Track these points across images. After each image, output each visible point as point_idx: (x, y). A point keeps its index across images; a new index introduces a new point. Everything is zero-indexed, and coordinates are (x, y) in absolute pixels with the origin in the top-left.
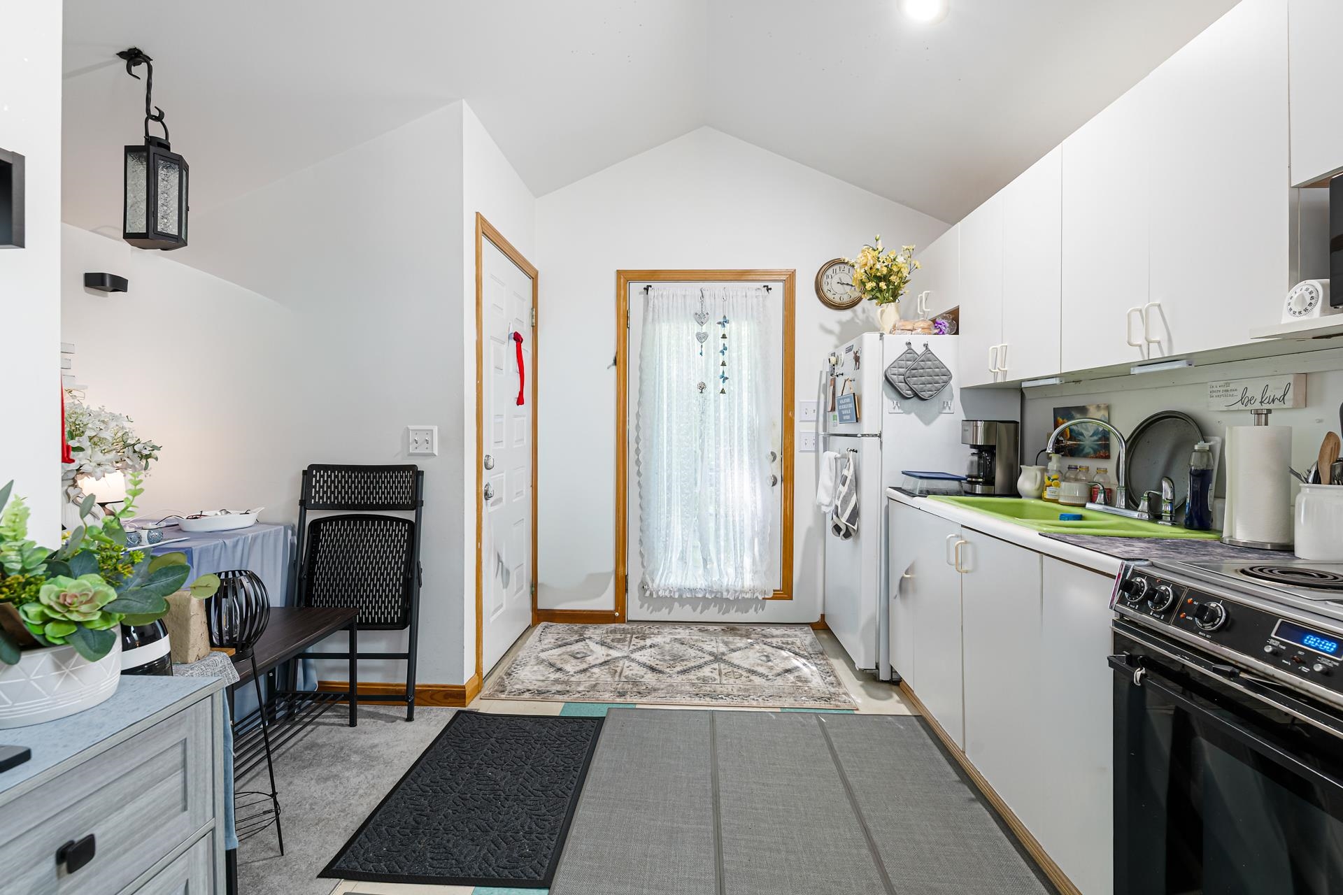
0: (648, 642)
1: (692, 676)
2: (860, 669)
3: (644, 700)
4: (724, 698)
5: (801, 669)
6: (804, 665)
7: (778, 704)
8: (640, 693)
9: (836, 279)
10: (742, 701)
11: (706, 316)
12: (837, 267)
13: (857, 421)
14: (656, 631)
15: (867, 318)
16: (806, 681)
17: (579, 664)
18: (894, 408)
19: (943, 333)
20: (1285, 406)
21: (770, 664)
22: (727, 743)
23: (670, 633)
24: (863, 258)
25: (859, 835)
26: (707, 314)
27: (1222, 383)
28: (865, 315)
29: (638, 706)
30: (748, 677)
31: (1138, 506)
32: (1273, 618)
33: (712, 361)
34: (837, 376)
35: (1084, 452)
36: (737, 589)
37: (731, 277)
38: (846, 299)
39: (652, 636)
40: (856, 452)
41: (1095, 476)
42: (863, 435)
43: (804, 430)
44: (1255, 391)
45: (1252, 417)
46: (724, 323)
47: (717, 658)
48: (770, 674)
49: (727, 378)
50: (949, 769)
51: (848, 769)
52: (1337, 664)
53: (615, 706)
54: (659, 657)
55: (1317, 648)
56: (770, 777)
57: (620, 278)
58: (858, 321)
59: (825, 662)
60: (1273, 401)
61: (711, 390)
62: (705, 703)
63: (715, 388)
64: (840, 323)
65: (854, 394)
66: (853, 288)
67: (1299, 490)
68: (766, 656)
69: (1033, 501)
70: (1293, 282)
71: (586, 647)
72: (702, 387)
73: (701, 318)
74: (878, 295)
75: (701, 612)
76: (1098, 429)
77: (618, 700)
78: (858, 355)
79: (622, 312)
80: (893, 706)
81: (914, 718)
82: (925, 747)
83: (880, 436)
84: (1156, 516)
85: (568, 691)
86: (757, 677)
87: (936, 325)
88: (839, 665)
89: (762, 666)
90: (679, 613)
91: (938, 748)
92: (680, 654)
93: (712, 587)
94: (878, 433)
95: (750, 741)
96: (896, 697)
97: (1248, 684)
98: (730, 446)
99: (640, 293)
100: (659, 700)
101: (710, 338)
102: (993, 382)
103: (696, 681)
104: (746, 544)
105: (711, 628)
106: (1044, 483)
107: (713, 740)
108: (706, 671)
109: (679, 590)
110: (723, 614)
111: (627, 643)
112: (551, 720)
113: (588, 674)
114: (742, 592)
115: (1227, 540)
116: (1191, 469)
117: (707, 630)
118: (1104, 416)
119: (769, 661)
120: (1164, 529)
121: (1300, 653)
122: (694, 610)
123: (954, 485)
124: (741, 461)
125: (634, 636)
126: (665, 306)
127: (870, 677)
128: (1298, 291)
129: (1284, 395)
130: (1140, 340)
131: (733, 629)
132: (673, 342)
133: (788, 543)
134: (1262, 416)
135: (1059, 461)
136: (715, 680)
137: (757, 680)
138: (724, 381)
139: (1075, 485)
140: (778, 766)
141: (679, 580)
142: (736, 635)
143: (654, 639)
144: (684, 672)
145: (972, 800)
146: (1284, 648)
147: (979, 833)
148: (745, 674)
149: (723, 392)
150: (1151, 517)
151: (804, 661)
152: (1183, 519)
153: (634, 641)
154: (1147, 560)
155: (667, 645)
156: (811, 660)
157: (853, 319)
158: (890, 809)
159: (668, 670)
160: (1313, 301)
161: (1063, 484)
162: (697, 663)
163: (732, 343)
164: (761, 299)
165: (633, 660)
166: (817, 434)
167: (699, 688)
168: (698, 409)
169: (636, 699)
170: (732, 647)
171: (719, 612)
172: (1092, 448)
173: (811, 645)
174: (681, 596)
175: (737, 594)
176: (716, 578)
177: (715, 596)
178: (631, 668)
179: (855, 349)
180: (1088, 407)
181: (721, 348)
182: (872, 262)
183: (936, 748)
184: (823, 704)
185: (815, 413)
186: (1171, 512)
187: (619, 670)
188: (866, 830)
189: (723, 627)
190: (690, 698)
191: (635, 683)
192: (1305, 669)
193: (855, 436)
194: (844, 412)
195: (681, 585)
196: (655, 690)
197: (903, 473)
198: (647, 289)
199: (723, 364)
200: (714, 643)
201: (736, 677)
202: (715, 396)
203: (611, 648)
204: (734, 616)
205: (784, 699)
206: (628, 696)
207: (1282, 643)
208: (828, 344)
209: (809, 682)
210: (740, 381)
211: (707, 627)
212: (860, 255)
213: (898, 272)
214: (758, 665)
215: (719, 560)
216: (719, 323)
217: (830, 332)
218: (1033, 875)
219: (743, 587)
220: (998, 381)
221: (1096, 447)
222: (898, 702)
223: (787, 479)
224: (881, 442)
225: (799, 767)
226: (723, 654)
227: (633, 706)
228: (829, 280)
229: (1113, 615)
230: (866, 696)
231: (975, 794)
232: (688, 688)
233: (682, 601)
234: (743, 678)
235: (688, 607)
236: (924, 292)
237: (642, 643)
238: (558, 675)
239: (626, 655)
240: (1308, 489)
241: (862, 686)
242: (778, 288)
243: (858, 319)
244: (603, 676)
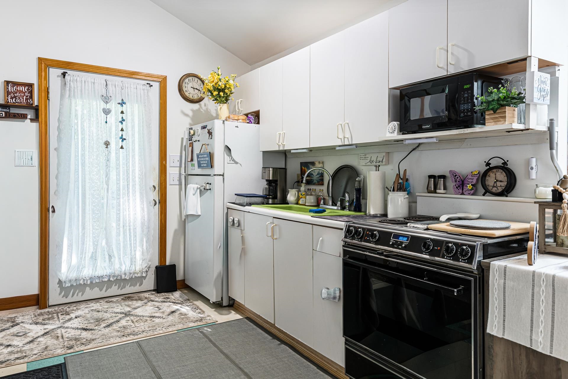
0: (73, 316)
1: (115, 327)
2: (213, 302)
3: (88, 347)
4: (142, 333)
5: (180, 310)
6: (181, 307)
7: (174, 329)
8: (83, 344)
9: (190, 85)
10: (153, 332)
11: (110, 98)
12: (191, 78)
13: (211, 167)
14: (75, 308)
15: (207, 109)
16: (186, 315)
17: (23, 339)
18: (230, 161)
19: (251, 123)
20: (383, 164)
21: (161, 311)
22: (154, 354)
23: (86, 307)
24: (212, 78)
25: (238, 371)
26: (111, 97)
27: (364, 154)
28: (206, 107)
29: (85, 351)
30: (151, 320)
31: (337, 205)
32: (391, 233)
33: (114, 129)
34: (195, 142)
35: (313, 183)
36: (131, 272)
37: (126, 75)
38: (196, 97)
39: (73, 311)
40: (210, 184)
41: (319, 193)
42: (215, 175)
43: (172, 172)
44: (374, 159)
45: (374, 168)
46: (122, 103)
47: (127, 314)
48: (163, 316)
49: (125, 139)
50: (266, 335)
51: (222, 348)
52: (407, 243)
53: (67, 355)
54: (86, 322)
55: (402, 240)
56: (185, 362)
57: (41, 63)
58: (202, 110)
59: (192, 304)
60: (379, 162)
61: (113, 146)
62: (131, 339)
63: (116, 145)
64: (192, 110)
65: (210, 152)
66: (199, 92)
67: (388, 194)
68: (157, 307)
69: (295, 206)
70: (389, 122)
71: (23, 328)
72: (107, 144)
73: (106, 99)
74: (218, 98)
75: (106, 291)
76: (319, 172)
77: (69, 351)
78: (211, 131)
79: (43, 88)
80: (234, 316)
81: (245, 319)
82: (254, 330)
83: (223, 175)
84: (343, 208)
85: (26, 356)
86: (157, 319)
87: (248, 118)
88: (200, 303)
89: (157, 313)
90: (89, 294)
91: (259, 328)
92: (100, 317)
93: (115, 273)
94: (222, 174)
95: (167, 349)
96: (233, 312)
97: (386, 256)
98: (127, 182)
99: (58, 76)
100: (99, 344)
101: (113, 112)
102: (278, 150)
103: (120, 329)
104: (138, 244)
105: (114, 299)
106: (299, 197)
107: (145, 354)
108: (123, 322)
109: (91, 278)
110: (121, 289)
111: (56, 319)
112: (22, 375)
113: (36, 343)
114: (134, 273)
115: (368, 214)
116: (355, 188)
117: (111, 301)
118: (321, 166)
119: (160, 309)
120: (346, 212)
121: (399, 242)
122: (101, 290)
123: (259, 200)
124: (134, 191)
125: (59, 314)
126: (79, 88)
127: (218, 306)
128: (391, 125)
129: (383, 160)
130: (341, 136)
131: (129, 298)
132: (85, 112)
133: (163, 240)
134: (377, 167)
135: (305, 187)
136: (131, 326)
137: (157, 320)
138: (122, 141)
139: (312, 197)
140: (188, 356)
141: (91, 272)
142: (132, 300)
143: (76, 313)
144: (108, 326)
145: (280, 344)
146: (394, 242)
147: (286, 355)
148: (148, 319)
149: (122, 148)
150: (341, 208)
151: (180, 305)
152: (353, 208)
153: (61, 317)
154: (352, 221)
155: (88, 315)
156: (184, 304)
157: (199, 109)
158: (247, 357)
159: (96, 328)
160: (395, 129)
161: (307, 197)
162: (115, 319)
163: (128, 116)
164: (146, 91)
165: (67, 328)
166: (180, 174)
167: (123, 332)
168: (104, 158)
169: (83, 348)
170: (133, 307)
171: (118, 289)
172: (317, 180)
173: (181, 297)
174: (91, 282)
175: (131, 275)
176: (117, 266)
177: (116, 279)
178: (68, 332)
179: (208, 128)
180: (315, 162)
181: (121, 120)
182: (216, 81)
183: (259, 329)
184: (200, 323)
185: (179, 162)
186: (349, 205)
187: (60, 335)
188: (240, 369)
189: (122, 298)
190: (120, 339)
191: (76, 340)
192: (400, 247)
193: (209, 175)
194: (201, 162)
195: (92, 275)
196: (93, 340)
197: (236, 194)
198: (64, 74)
199: (122, 130)
200: (120, 307)
201: (144, 321)
202: (116, 150)
203: (45, 324)
204: (128, 289)
205: (177, 326)
206: (75, 347)
207: (394, 240)
208: (186, 122)
209: (188, 315)
210: (133, 142)
211: (111, 300)
212: (210, 76)
213: (229, 88)
214: (154, 313)
215: (119, 255)
216: (119, 104)
217: (187, 115)
218: (309, 363)
219: (135, 270)
220: (280, 149)
221: (318, 180)
222: (235, 314)
223: (162, 202)
224: (224, 179)
225: (198, 353)
226: (129, 311)
227: (82, 352)
228: (186, 85)
229: (342, 243)
230: (219, 315)
231: (280, 342)
232: (116, 334)
233: (92, 285)
234: (148, 321)
235: (96, 289)
236: (240, 100)
237: (68, 317)
238: (10, 349)
239: (59, 326)
240: (391, 194)
241: (215, 311)
242: (156, 85)
243: (202, 109)
244: (49, 341)
